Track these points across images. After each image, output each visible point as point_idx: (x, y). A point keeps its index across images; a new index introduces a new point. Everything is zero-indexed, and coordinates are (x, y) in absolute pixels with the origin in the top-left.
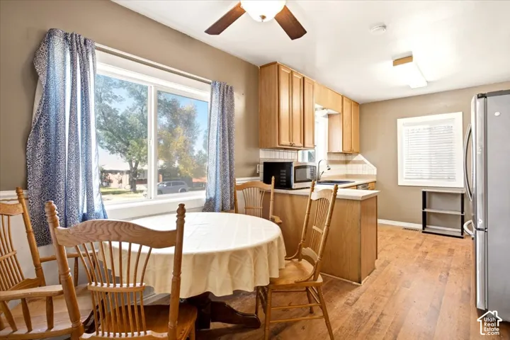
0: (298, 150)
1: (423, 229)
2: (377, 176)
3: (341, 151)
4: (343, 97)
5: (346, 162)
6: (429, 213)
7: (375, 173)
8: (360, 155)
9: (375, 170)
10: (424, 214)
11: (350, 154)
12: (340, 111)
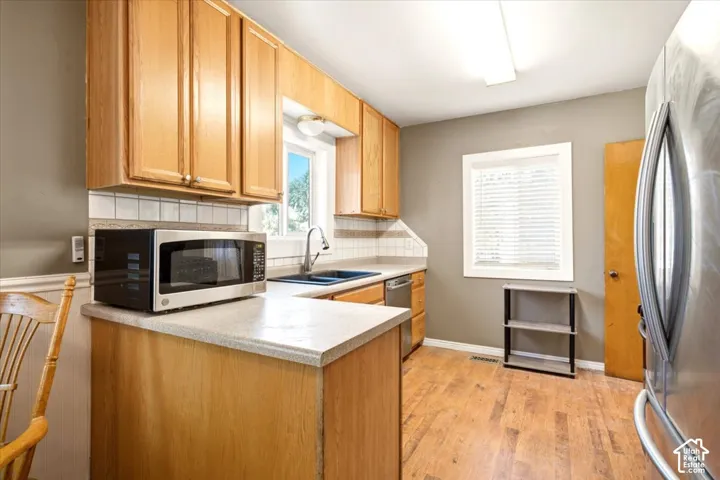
0: (249, 204)
1: (506, 360)
2: (428, 260)
3: (358, 212)
4: (362, 103)
5: (378, 234)
6: (515, 329)
7: (426, 255)
8: (400, 221)
9: (426, 249)
10: (508, 331)
11: (384, 219)
12: (357, 132)
